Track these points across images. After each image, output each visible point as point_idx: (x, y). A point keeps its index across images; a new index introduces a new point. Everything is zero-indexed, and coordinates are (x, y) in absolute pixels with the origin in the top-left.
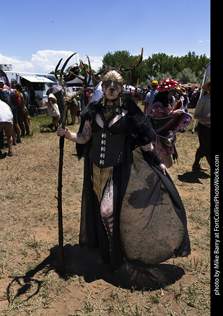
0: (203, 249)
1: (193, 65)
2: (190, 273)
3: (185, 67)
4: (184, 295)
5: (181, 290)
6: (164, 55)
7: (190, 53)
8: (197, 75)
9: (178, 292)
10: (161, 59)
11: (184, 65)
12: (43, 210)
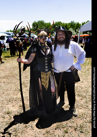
0: (84, 108)
1: (73, 27)
2: (80, 119)
3: (70, 28)
4: (78, 128)
5: (77, 126)
6: (60, 22)
7: (72, 21)
8: (75, 31)
9: (76, 127)
10: (59, 24)
11: (69, 27)
12: (10, 96)
